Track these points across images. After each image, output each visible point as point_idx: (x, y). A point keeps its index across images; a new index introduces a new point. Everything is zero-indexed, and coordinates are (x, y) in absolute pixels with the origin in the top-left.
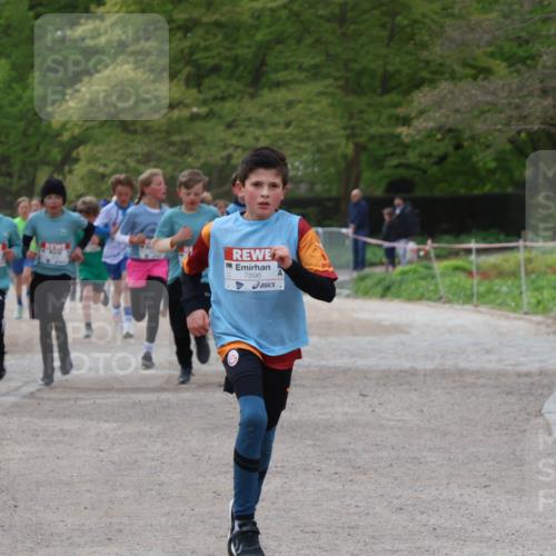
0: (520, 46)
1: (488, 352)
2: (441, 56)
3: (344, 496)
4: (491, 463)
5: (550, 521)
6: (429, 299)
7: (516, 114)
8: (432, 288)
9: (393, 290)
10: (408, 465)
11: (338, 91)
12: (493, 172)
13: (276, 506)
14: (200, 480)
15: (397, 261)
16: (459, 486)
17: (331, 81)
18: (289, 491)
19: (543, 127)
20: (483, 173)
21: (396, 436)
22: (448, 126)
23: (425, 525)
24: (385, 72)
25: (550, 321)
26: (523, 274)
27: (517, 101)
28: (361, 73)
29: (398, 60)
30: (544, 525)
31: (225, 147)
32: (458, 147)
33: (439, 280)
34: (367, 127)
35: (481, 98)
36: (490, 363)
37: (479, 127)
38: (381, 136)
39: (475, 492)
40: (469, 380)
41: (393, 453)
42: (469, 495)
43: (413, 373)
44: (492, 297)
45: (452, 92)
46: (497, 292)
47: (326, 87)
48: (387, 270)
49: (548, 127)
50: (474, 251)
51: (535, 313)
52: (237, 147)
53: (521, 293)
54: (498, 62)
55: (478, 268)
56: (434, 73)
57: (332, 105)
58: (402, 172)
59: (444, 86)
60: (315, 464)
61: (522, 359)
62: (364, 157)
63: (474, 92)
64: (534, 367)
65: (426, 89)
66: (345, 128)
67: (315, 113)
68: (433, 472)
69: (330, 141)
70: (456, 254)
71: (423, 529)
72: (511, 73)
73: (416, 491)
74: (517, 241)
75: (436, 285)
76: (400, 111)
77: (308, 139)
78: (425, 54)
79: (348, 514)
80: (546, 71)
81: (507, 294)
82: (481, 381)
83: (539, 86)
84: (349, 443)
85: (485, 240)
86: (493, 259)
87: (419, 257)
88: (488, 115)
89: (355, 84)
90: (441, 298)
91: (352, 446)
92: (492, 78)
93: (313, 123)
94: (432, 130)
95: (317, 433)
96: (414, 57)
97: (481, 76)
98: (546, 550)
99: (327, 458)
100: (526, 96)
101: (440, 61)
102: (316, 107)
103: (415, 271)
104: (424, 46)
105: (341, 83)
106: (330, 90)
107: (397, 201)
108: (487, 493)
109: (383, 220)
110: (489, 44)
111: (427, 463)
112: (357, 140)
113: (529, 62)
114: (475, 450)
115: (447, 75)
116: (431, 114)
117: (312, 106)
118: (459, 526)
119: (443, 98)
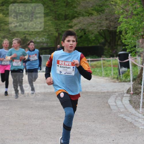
0: (100, 7)
1: (94, 87)
2: (80, 10)
3: (57, 124)
4: (95, 116)
5: (110, 130)
7: (99, 25)
11: (53, 19)
12: (94, 40)
13: (39, 127)
14: (20, 121)
16: (87, 122)
17: (51, 17)
18: (43, 123)
19: (106, 28)
20: (92, 41)
22: (82, 29)
23: (78, 132)
24: (65, 14)
25: (110, 79)
26: (102, 67)
27: (100, 22)
28: (59, 15)
29: (68, 11)
30: (109, 131)
31: (24, 34)
32: (85, 34)
34: (61, 29)
35: (90, 21)
36: (94, 90)
37: (90, 29)
39: (91, 123)
40: (89, 94)
42: (89, 124)
44: (94, 73)
45: (83, 19)
46: (96, 71)
47: (50, 18)
49: (108, 29)
50: (90, 61)
51: (106, 77)
52: (27, 34)
53: (102, 72)
54: (94, 12)
55: (91, 65)
56: (79, 14)
57: (52, 23)
59: (81, 18)
60: (49, 116)
61: (103, 89)
62: (61, 36)
63: (88, 19)
64: (106, 91)
65: (76, 19)
66: (55, 29)
67: (47, 25)
68: (80, 118)
69: (52, 32)
71: (78, 133)
72: (98, 14)
74: (100, 58)
76: (70, 24)
77: (46, 32)
78: (75, 10)
79: (58, 129)
80: (107, 14)
81: (98, 72)
82: (92, 94)
83: (105, 18)
84: (58, 111)
85: (92, 58)
86: (95, 63)
88: (92, 25)
89: (58, 17)
91: (59, 112)
92: (93, 16)
93: (47, 28)
94: (78, 29)
95: (50, 108)
96: (73, 10)
97: (90, 15)
98: (109, 138)
99: (53, 115)
100: (102, 20)
104: (75, 7)
105: (54, 17)
106: (51, 19)
108: (94, 123)
110: (92, 7)
111: (78, 116)
112: (59, 32)
113: (103, 12)
114: (91, 112)
115: (81, 15)
116: (78, 25)
118: (87, 132)
119: (81, 21)
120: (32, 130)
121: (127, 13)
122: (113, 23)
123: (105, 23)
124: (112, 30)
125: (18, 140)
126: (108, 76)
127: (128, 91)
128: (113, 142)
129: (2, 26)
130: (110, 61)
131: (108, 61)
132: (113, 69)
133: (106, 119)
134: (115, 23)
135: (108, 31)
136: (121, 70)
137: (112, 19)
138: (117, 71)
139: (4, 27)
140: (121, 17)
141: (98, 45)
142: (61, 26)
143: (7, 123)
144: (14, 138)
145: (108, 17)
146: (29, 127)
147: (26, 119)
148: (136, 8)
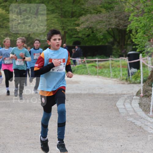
0: (109, 5)
1: (101, 89)
2: (88, 7)
4: (102, 119)
5: (118, 135)
6: (85, 74)
7: (108, 23)
8: (86, 71)
9: (75, 71)
10: (79, 120)
11: (59, 16)
12: (102, 39)
14: (22, 124)
15: (76, 64)
16: (94, 125)
17: (57, 14)
19: (115, 27)
20: (99, 40)
21: (76, 111)
22: (90, 27)
23: (84, 136)
24: (72, 11)
25: (118, 80)
26: (111, 67)
27: (108, 20)
28: (65, 12)
29: (76, 8)
30: (117, 136)
32: (93, 32)
33: (88, 69)
34: (67, 27)
35: (99, 19)
36: (102, 92)
37: (98, 27)
38: (71, 29)
39: (98, 127)
40: (96, 96)
41: (75, 116)
42: (96, 128)
43: (81, 94)
44: (102, 73)
45: (91, 17)
46: (104, 72)
47: (56, 15)
48: (73, 66)
49: (117, 27)
50: (97, 61)
51: (114, 78)
53: (110, 73)
54: (103, 9)
55: (98, 66)
56: (86, 12)
58: (77, 39)
59: (89, 15)
60: (54, 120)
61: (110, 91)
62: (67, 35)
63: (96, 17)
64: (114, 93)
65: (83, 16)
66: (61, 27)
67: (53, 23)
68: (87, 121)
70: (92, 62)
72: (107, 12)
73: (82, 127)
74: (109, 58)
75: (87, 70)
76: (76, 22)
78: (83, 7)
80: (116, 11)
81: (106, 73)
82: (99, 97)
83: (114, 16)
85: (100, 58)
86: (102, 63)
87: (82, 63)
88: (100, 24)
89: (64, 15)
90: (88, 74)
92: (101, 13)
93: (53, 25)
94: (85, 28)
95: (55, 111)
96: (80, 7)
97: (99, 13)
98: (117, 143)
100: (111, 18)
101: (87, 8)
102: (53, 21)
103: (81, 66)
104: (83, 4)
105: (60, 14)
106: (57, 16)
107: (76, 47)
108: (101, 127)
109: (72, 52)
110: (101, 4)
111: (85, 119)
112: (65, 30)
113: (111, 9)
114: (98, 115)
115: (89, 13)
116: (85, 23)
117: (52, 21)
118: (94, 136)
119: (88, 19)
120: (35, 134)
121: (137, 11)
122: (123, 21)
123: (114, 21)
124: (122, 29)
125: (20, 144)
126: (117, 77)
127: (138, 94)
128: (121, 147)
129: (5, 23)
130: (118, 61)
131: (116, 62)
132: (122, 69)
133: (114, 123)
134: (125, 21)
135: (117, 29)
136: (130, 71)
137: (121, 17)
138: (126, 72)
139: (6, 24)
140: (132, 15)
141: (107, 44)
142: (67, 24)
143: (9, 127)
144: (16, 143)
145: (117, 15)
146: (33, 131)
147: (30, 122)
148: (147, 6)
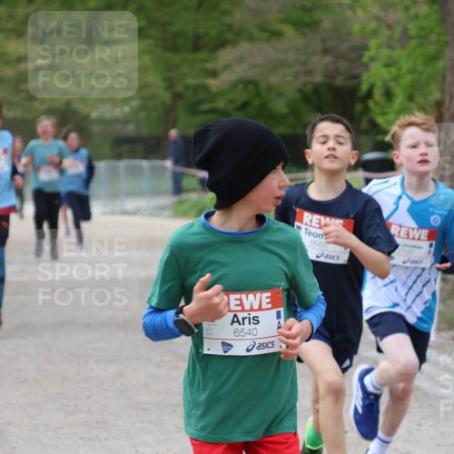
2: (242, 21)
7: (302, 68)
11: (157, 49)
17: (152, 41)
22: (247, 79)
24: (196, 34)
27: (303, 57)
29: (205, 24)
32: (258, 95)
35: (273, 55)
37: (274, 79)
38: (195, 87)
49: (329, 80)
54: (287, 26)
56: (237, 35)
62: (180, 104)
65: (229, 48)
66: (164, 80)
69: (152, 91)
72: (298, 35)
76: (210, 66)
78: (227, 20)
80: (327, 34)
83: (320, 46)
88: (280, 69)
89: (171, 43)
92: (282, 39)
94: (235, 81)
97: (274, 38)
100: (310, 54)
105: (160, 43)
110: (280, 11)
112: (173, 89)
115: (246, 36)
116: (233, 69)
119: (243, 55)
121: (388, 33)
122: (347, 63)
134: (353, 61)
135: (331, 87)
137: (341, 51)
142: (182, 70)
145: (331, 44)
146: (81, 388)
147: (72, 361)
148: (417, 17)
